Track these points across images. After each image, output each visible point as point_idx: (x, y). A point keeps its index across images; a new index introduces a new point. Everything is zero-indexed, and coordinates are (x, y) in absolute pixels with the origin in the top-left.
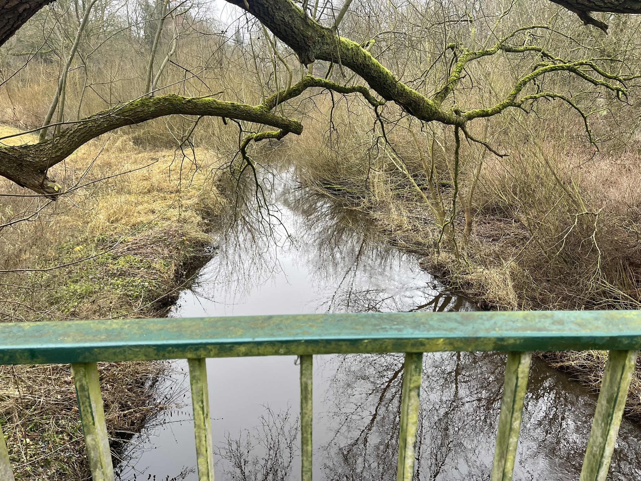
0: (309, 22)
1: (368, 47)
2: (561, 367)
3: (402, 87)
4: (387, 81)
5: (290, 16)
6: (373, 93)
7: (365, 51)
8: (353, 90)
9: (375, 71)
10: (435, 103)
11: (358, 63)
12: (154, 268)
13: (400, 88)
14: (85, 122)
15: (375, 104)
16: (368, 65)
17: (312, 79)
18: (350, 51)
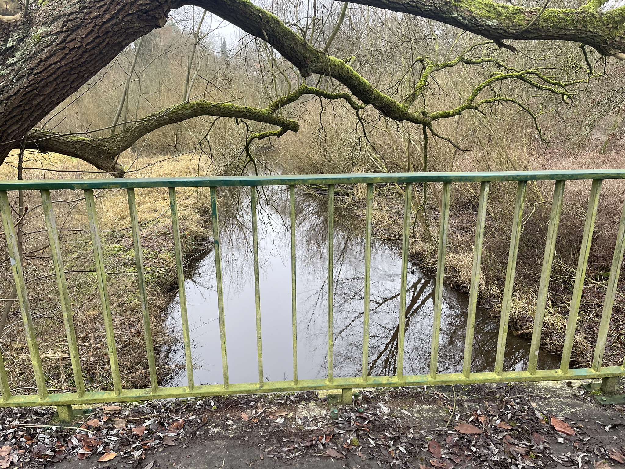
0: (308, 47)
1: (351, 63)
2: (522, 334)
3: (378, 93)
4: (365, 88)
5: (295, 44)
6: (355, 99)
7: (347, 65)
8: (338, 96)
9: (356, 81)
10: (405, 106)
11: (343, 76)
12: (161, 259)
13: (376, 94)
14: (141, 121)
15: (357, 109)
16: (351, 77)
17: (306, 87)
18: (337, 67)
